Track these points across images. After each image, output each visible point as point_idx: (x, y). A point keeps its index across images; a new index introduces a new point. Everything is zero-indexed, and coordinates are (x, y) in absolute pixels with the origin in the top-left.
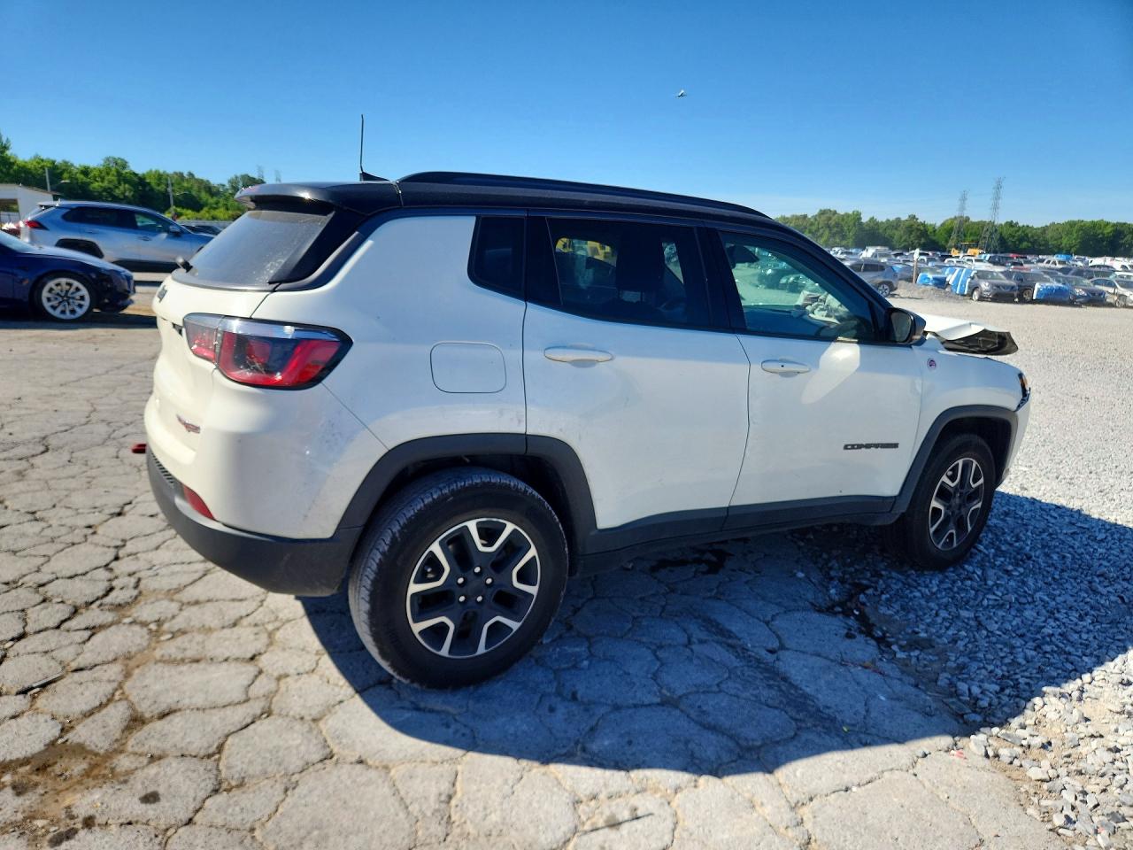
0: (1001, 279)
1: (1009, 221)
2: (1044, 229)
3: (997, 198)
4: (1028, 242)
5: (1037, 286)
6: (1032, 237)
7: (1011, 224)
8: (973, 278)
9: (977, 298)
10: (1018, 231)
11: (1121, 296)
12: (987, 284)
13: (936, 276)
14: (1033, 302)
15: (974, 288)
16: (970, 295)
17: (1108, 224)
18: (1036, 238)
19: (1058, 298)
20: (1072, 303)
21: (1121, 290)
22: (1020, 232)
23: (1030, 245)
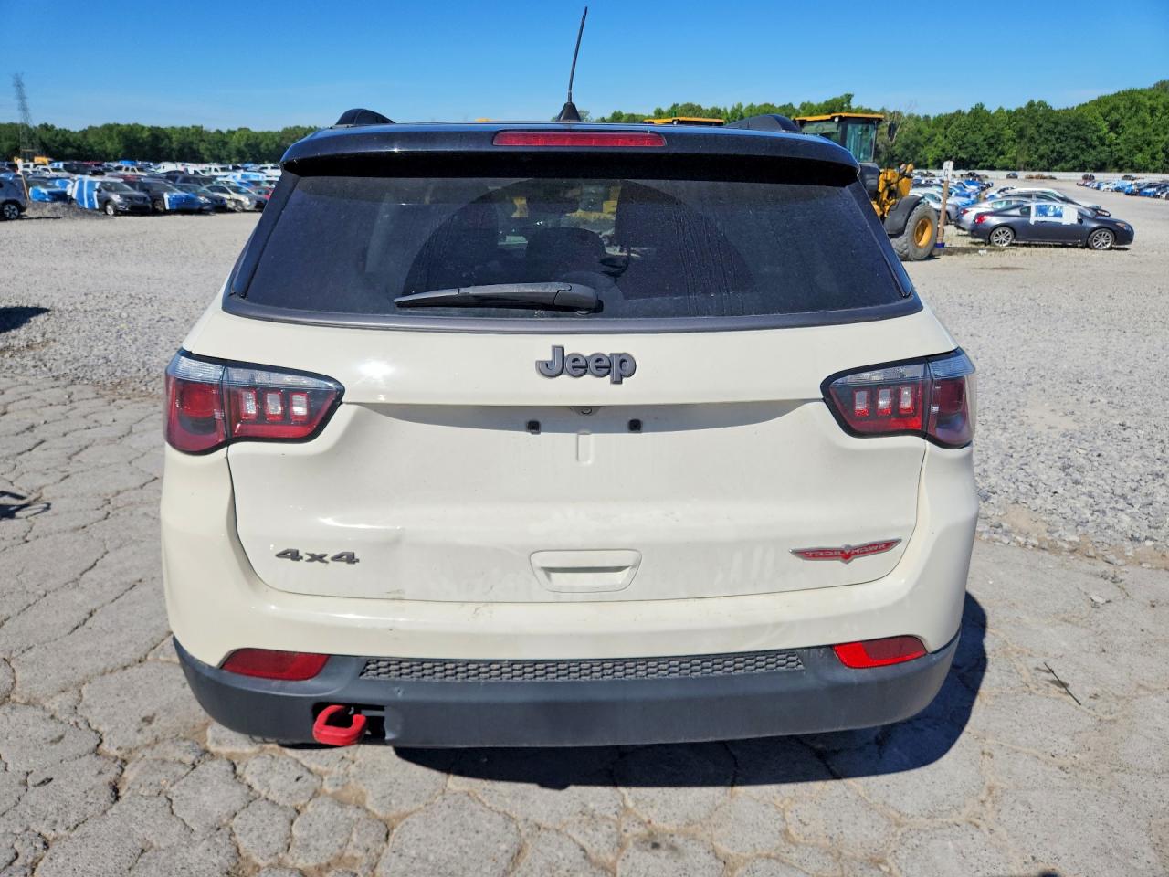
0: (128, 190)
1: (43, 123)
2: (84, 133)
3: (22, 97)
4: (73, 147)
5: (166, 196)
6: (74, 142)
7: (46, 127)
8: (99, 191)
9: (112, 212)
10: (57, 135)
11: (237, 201)
12: (118, 196)
13: (51, 190)
14: (166, 213)
15: (105, 202)
16: (103, 209)
17: (143, 128)
18: (79, 142)
19: (190, 207)
20: (201, 211)
21: (235, 196)
22: (60, 137)
23: (75, 150)
